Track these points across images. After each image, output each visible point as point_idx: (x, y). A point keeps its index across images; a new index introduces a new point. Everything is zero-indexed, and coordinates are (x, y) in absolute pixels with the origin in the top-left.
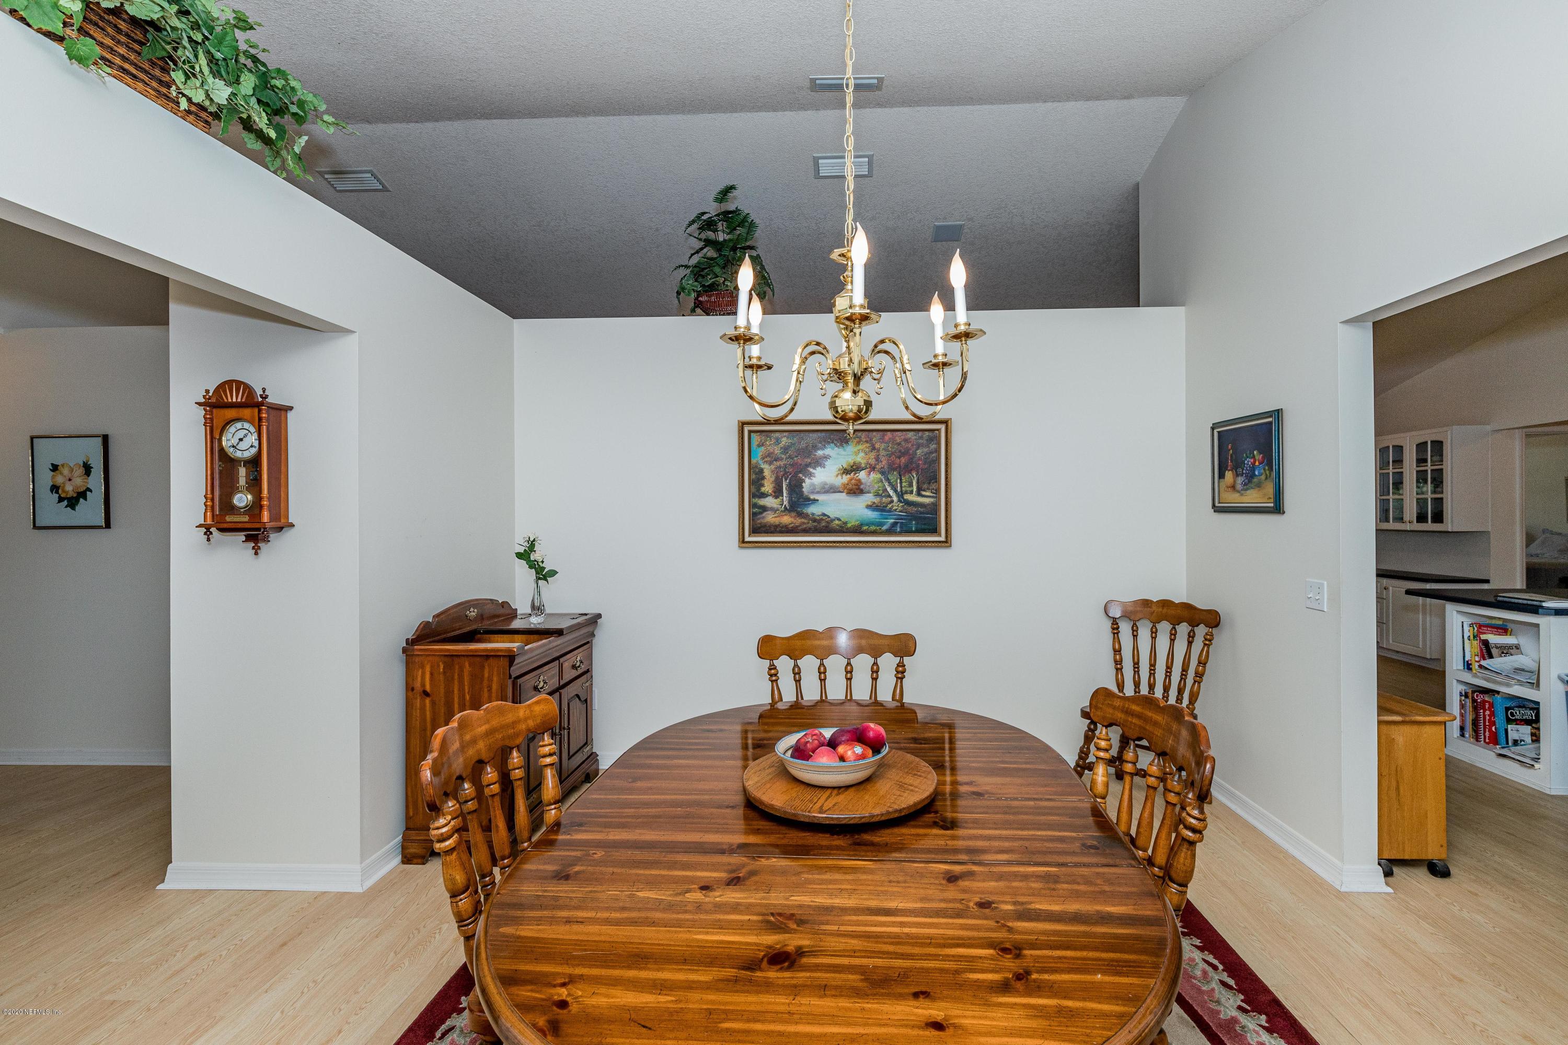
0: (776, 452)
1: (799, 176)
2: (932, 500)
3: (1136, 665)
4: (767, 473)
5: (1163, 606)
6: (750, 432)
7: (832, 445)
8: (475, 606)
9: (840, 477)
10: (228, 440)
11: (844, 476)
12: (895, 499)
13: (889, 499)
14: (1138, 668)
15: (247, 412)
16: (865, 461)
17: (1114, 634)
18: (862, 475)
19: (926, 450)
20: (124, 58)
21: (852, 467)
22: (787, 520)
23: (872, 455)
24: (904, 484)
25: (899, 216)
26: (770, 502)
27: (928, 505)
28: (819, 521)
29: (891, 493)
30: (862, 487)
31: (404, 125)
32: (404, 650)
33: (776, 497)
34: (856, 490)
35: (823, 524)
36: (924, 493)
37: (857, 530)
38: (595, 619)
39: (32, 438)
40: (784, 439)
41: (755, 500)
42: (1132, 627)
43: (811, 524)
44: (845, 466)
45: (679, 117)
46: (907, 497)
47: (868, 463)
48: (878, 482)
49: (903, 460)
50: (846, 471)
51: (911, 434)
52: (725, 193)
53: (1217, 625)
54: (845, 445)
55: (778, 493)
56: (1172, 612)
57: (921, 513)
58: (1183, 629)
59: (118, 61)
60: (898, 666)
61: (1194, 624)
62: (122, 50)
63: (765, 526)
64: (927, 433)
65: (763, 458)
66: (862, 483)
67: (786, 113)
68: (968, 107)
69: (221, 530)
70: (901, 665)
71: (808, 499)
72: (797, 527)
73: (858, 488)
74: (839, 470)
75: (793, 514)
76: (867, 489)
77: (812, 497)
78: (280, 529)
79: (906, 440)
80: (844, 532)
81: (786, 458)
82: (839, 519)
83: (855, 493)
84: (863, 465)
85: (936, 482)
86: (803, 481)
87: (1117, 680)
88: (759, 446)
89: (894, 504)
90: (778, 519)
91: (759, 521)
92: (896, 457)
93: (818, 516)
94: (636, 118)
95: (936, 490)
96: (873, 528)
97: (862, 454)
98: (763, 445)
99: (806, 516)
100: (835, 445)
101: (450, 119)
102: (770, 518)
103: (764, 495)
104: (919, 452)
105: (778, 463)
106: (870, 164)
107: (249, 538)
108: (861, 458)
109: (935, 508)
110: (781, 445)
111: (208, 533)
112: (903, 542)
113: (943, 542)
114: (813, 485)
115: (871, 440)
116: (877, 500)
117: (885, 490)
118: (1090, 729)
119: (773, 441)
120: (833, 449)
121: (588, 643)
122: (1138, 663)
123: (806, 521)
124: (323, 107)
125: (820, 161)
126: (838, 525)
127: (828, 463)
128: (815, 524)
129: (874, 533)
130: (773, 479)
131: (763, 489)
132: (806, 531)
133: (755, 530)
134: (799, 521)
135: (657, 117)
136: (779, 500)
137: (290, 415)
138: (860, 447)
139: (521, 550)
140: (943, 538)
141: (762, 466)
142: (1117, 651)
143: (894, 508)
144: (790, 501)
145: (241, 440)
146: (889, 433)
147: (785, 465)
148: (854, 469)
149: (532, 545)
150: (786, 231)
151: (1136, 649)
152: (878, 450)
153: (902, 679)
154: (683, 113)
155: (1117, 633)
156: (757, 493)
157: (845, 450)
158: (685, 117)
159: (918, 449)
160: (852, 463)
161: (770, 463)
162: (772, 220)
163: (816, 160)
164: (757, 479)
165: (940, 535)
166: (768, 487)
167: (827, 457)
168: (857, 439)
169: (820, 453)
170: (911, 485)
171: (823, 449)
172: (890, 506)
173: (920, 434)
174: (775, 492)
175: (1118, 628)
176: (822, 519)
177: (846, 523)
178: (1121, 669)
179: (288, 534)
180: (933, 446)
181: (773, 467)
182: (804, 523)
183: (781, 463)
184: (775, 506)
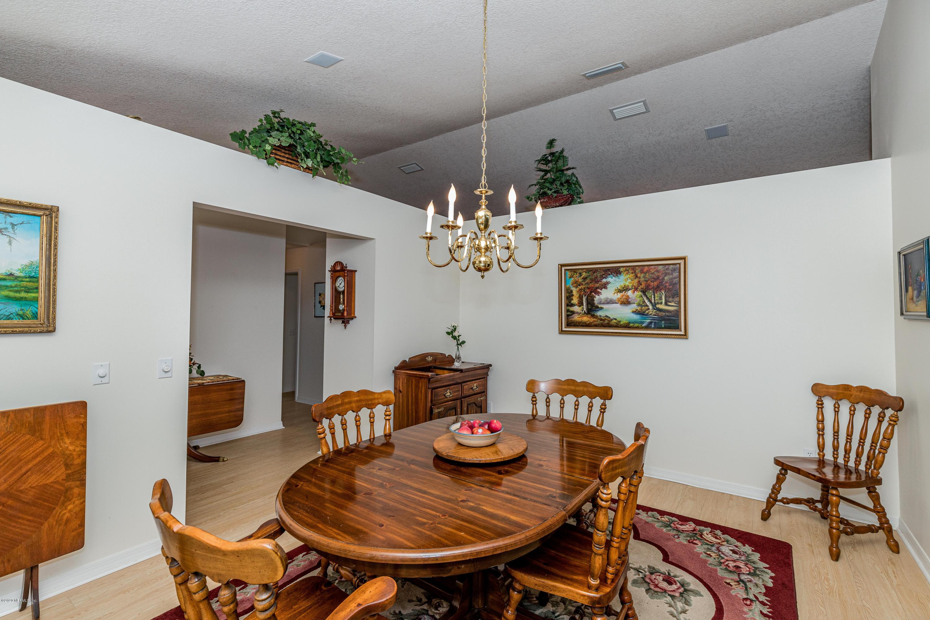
0: (579, 281)
1: (605, 122)
2: (675, 308)
3: (836, 433)
4: (574, 293)
5: (861, 391)
6: (566, 270)
7: (611, 276)
8: (431, 356)
9: (616, 294)
10: (337, 284)
11: (619, 293)
12: (651, 307)
13: (647, 308)
14: (838, 436)
15: (341, 273)
16: (631, 285)
17: (819, 408)
18: (630, 293)
19: (671, 277)
20: (288, 158)
21: (623, 288)
22: (586, 319)
23: (636, 281)
24: (656, 298)
25: (677, 129)
26: (576, 309)
27: (673, 311)
28: (604, 320)
29: (648, 303)
30: (629, 300)
31: (422, 142)
32: (393, 372)
33: (580, 306)
34: (626, 302)
35: (606, 322)
36: (670, 304)
37: (627, 326)
38: (488, 367)
39: (315, 284)
40: (584, 273)
41: (569, 308)
42: (834, 405)
43: (599, 322)
44: (619, 288)
45: (531, 108)
46: (658, 306)
47: (633, 286)
48: (640, 297)
49: (656, 283)
50: (620, 291)
51: (661, 267)
52: (551, 143)
53: (901, 409)
54: (619, 275)
55: (580, 304)
56: (867, 396)
57: (668, 316)
58: (876, 410)
59: (286, 160)
60: (602, 405)
61: (885, 407)
62: (287, 156)
63: (573, 322)
64: (671, 266)
65: (572, 284)
66: (629, 298)
67: (585, 92)
68: (699, 57)
69: (335, 319)
70: (604, 404)
71: (597, 307)
72: (591, 323)
73: (627, 301)
74: (616, 290)
75: (589, 316)
76: (633, 301)
77: (600, 306)
78: (352, 319)
79: (657, 271)
80: (618, 327)
81: (585, 284)
82: (615, 319)
83: (625, 304)
84: (630, 287)
85: (678, 297)
86: (595, 297)
87: (818, 443)
88: (570, 277)
89: (650, 310)
90: (581, 318)
91: (570, 319)
92: (651, 282)
93: (604, 317)
94: (512, 115)
95: (678, 302)
96: (636, 325)
97: (629, 280)
98: (572, 277)
99: (595, 317)
100: (614, 276)
101: (436, 135)
102: (576, 318)
103: (572, 305)
104: (666, 278)
105: (580, 287)
106: (645, 104)
107: (343, 322)
108: (628, 283)
109: (677, 313)
110: (582, 277)
111: (331, 320)
112: (655, 334)
113: (682, 335)
114: (600, 299)
115: (635, 272)
116: (639, 308)
117: (644, 302)
118: (781, 473)
119: (578, 275)
120: (612, 278)
121: (484, 378)
122: (838, 432)
123: (596, 320)
124: (352, 156)
125: (614, 111)
126: (615, 323)
127: (609, 286)
128: (602, 322)
129: (637, 328)
130: (578, 296)
131: (572, 302)
132: (596, 326)
133: (569, 325)
134: (592, 320)
135: (522, 111)
136: (581, 308)
137: (356, 273)
138: (628, 276)
139: (450, 331)
140: (682, 333)
141: (572, 289)
142: (821, 421)
143: (650, 313)
144: (587, 308)
145: (340, 284)
146: (646, 267)
147: (585, 288)
148: (625, 289)
149: (455, 329)
150: (608, 151)
151: (836, 422)
152: (640, 278)
153: (603, 413)
154: (532, 106)
155: (822, 408)
156: (569, 304)
157: (619, 278)
158: (534, 108)
159: (666, 276)
160: (623, 286)
161: (576, 287)
162: (598, 147)
163: (611, 111)
164: (569, 297)
165: (681, 331)
166: (575, 301)
167: (608, 283)
168: (626, 272)
169: (604, 280)
170: (661, 298)
171: (605, 278)
172: (647, 312)
173: (667, 266)
174: (579, 303)
175: (822, 404)
176: (605, 319)
177: (620, 322)
178: (823, 435)
179: (354, 320)
180: (675, 274)
181: (578, 289)
182: (595, 321)
183: (583, 287)
184: (579, 311)
